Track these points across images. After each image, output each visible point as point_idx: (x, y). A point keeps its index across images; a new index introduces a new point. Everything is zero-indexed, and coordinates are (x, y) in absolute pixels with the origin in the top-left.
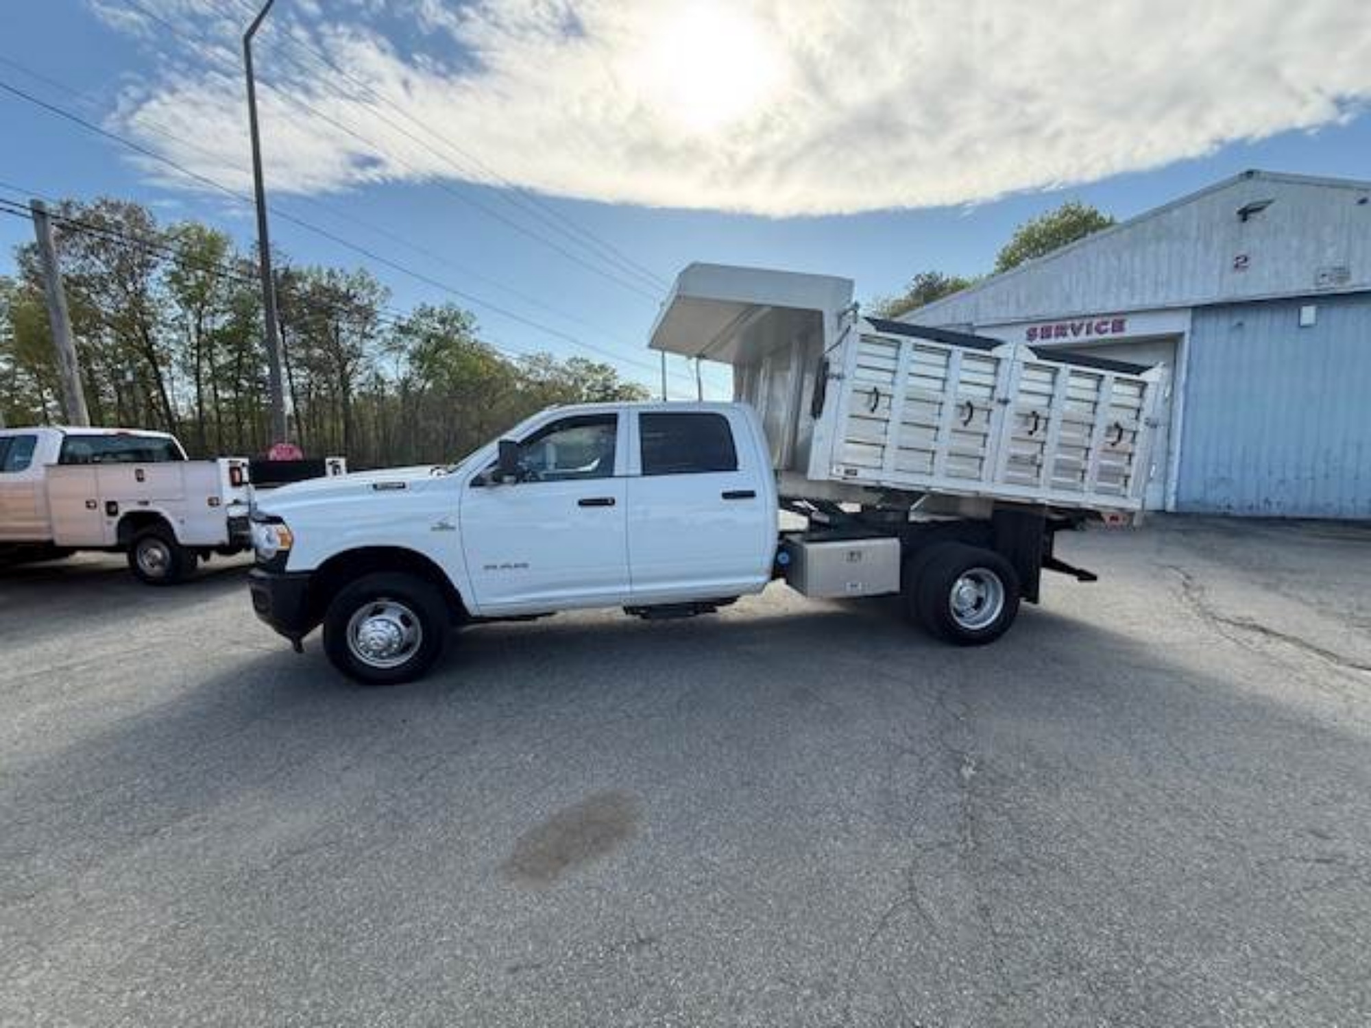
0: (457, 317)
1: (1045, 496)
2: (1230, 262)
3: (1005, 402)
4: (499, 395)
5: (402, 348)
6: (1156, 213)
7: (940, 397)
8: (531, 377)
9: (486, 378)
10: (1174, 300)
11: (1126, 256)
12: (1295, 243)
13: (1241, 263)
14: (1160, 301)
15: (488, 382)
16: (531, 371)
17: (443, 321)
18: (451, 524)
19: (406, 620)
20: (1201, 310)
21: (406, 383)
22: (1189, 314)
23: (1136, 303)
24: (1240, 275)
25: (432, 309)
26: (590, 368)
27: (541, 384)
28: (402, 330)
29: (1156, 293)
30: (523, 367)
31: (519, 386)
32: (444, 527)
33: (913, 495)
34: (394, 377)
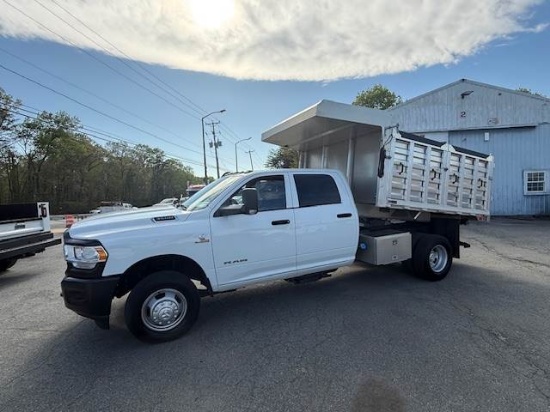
0: (67, 119)
1: (460, 211)
2: (460, 115)
3: (446, 170)
4: (93, 165)
5: (29, 136)
6: (433, 92)
7: (423, 167)
8: (114, 155)
9: (86, 154)
10: (441, 128)
11: (423, 110)
12: (480, 109)
13: (463, 115)
14: (436, 128)
15: (86, 157)
16: (114, 152)
17: (57, 122)
18: (207, 239)
19: (178, 299)
20: (452, 133)
21: (30, 157)
22: (447, 135)
23: (428, 129)
24: (463, 120)
25: (51, 115)
26: (149, 150)
27: (121, 159)
28: (29, 126)
29: (435, 125)
30: (109, 149)
31: (105, 160)
32: (203, 240)
33: (415, 212)
34: (23, 153)
